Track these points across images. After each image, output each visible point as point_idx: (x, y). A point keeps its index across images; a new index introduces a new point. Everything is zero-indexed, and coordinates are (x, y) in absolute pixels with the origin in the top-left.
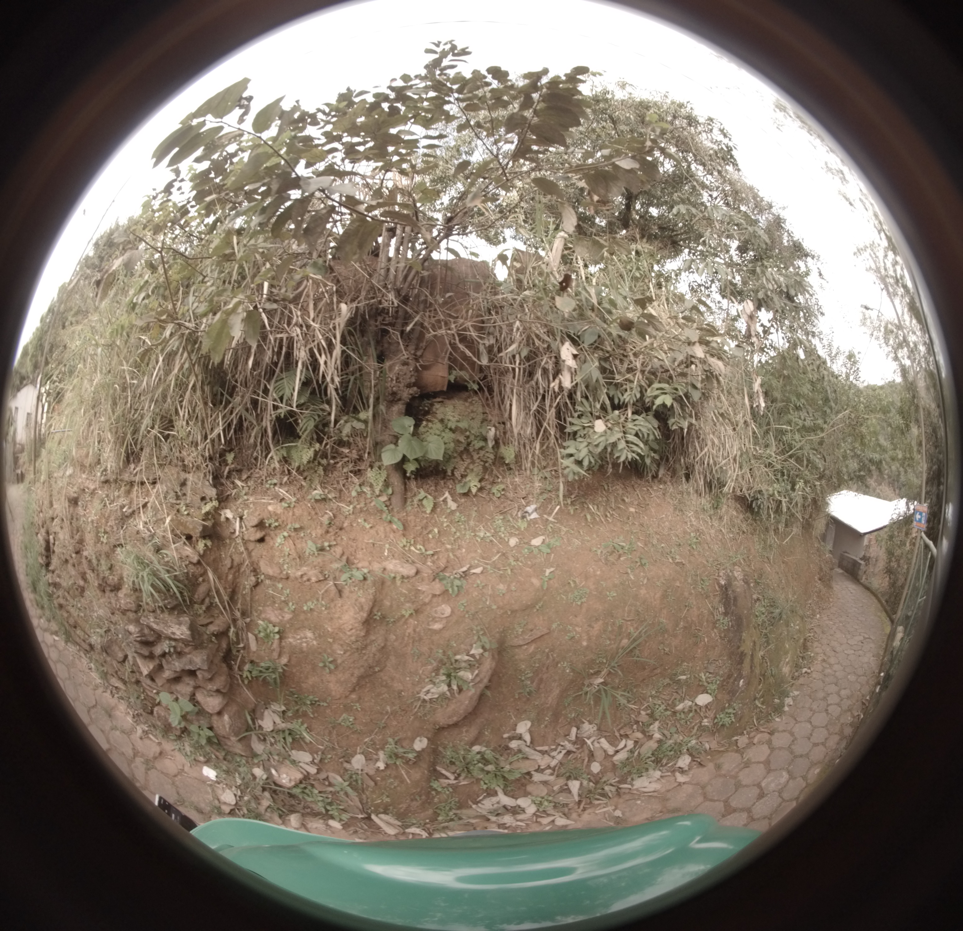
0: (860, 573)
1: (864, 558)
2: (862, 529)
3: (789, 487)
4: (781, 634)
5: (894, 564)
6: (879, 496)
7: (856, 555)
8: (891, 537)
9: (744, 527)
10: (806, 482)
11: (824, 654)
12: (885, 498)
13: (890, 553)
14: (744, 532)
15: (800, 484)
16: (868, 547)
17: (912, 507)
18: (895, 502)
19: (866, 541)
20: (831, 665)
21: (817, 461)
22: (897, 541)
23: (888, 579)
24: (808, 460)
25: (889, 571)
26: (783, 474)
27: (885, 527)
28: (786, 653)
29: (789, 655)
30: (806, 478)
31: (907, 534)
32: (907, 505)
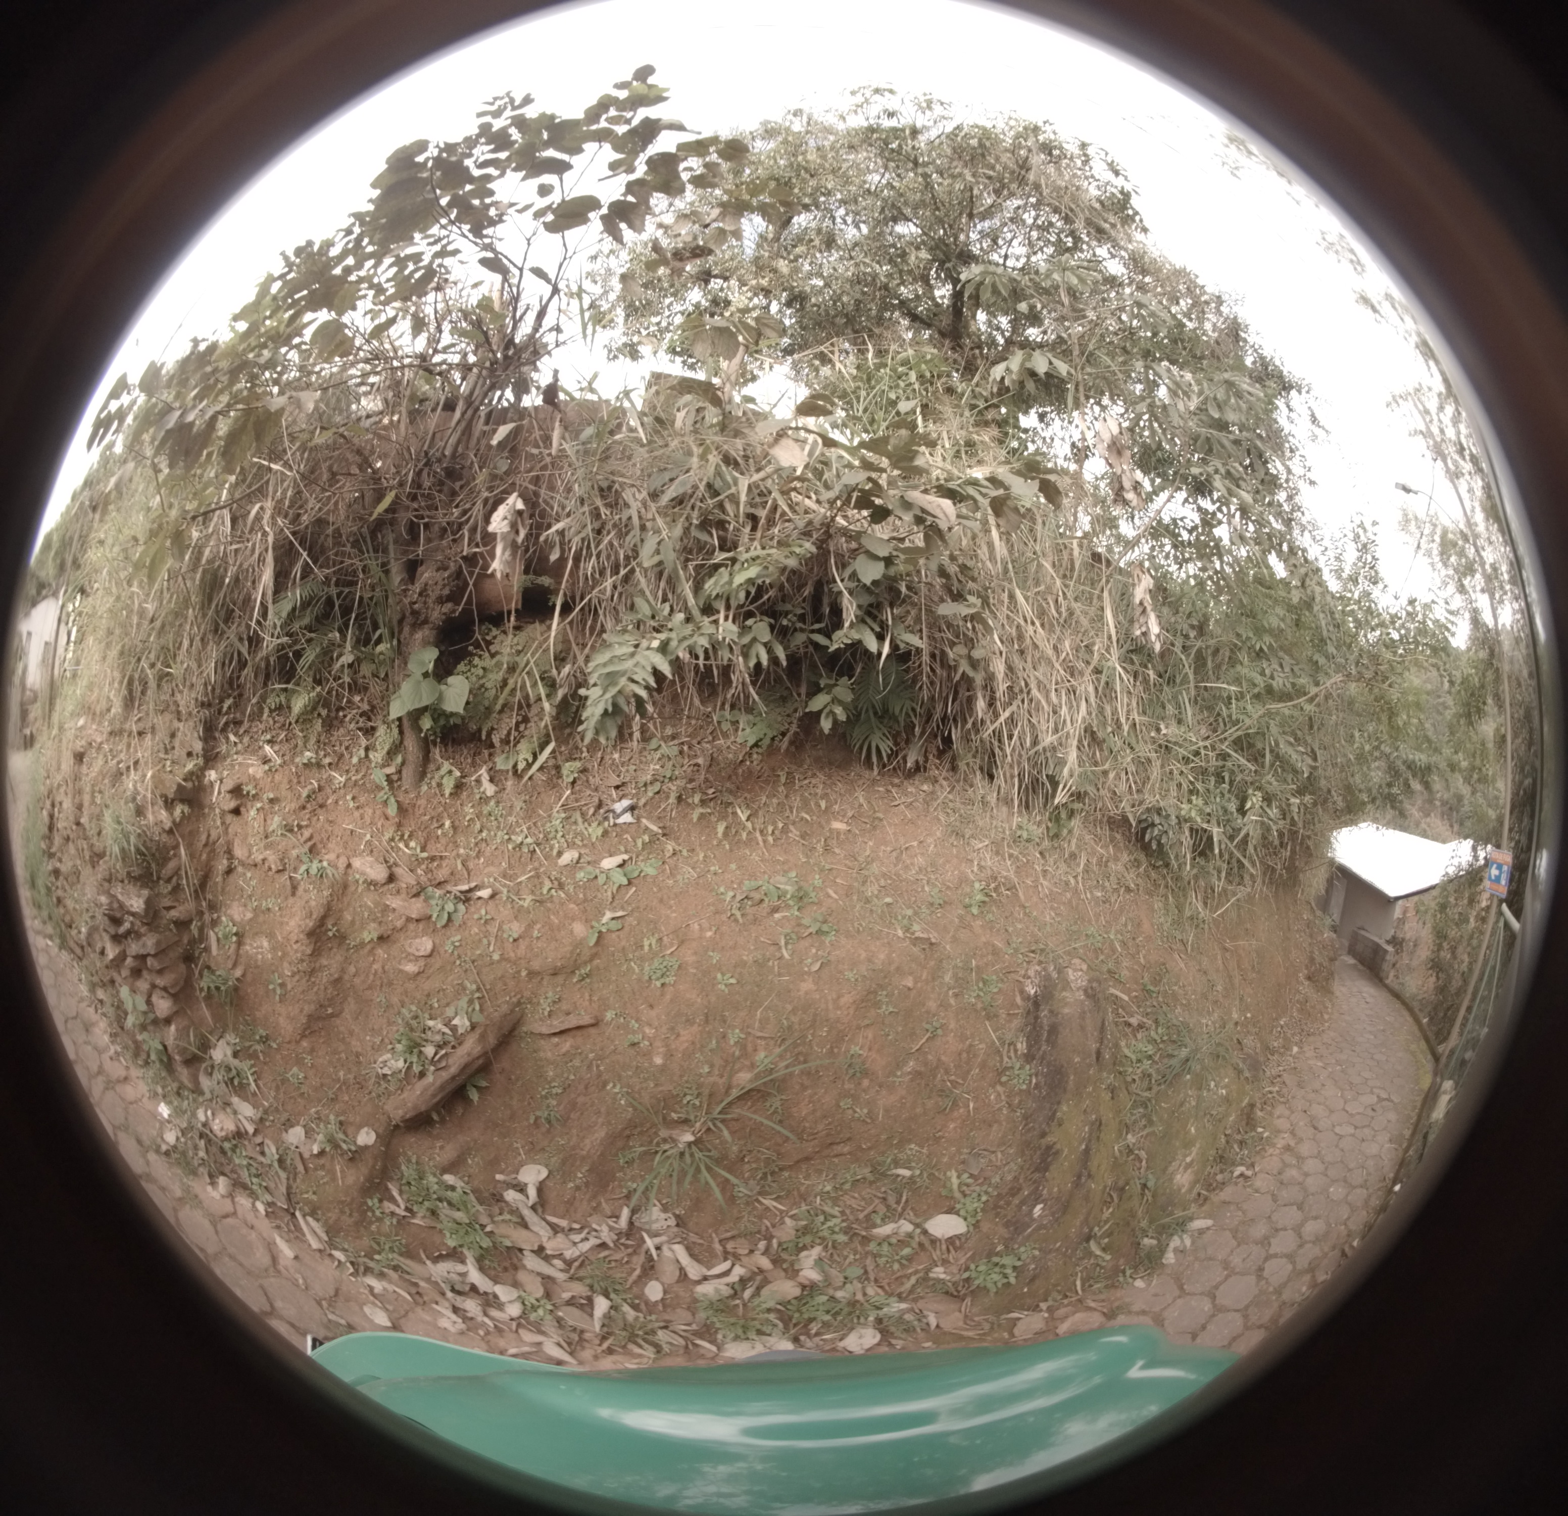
0: (1385, 966)
1: (1395, 942)
2: (1392, 891)
3: (1233, 807)
4: (1182, 1105)
5: (1446, 955)
6: (1424, 835)
7: (1379, 936)
8: (1443, 907)
9: (1131, 878)
10: (1268, 799)
11: (1293, 1133)
12: (1436, 838)
13: (1440, 935)
14: (1128, 890)
15: (1255, 800)
16: (1402, 921)
17: (1482, 854)
18: (1453, 844)
19: (1398, 912)
20: (1300, 1159)
21: (1294, 756)
22: (1453, 913)
23: (1433, 979)
24: (1277, 756)
25: (1436, 965)
26: (1220, 779)
27: (1433, 888)
28: (1188, 1144)
29: (1195, 1150)
30: (1270, 789)
31: (1472, 901)
32: (1474, 851)
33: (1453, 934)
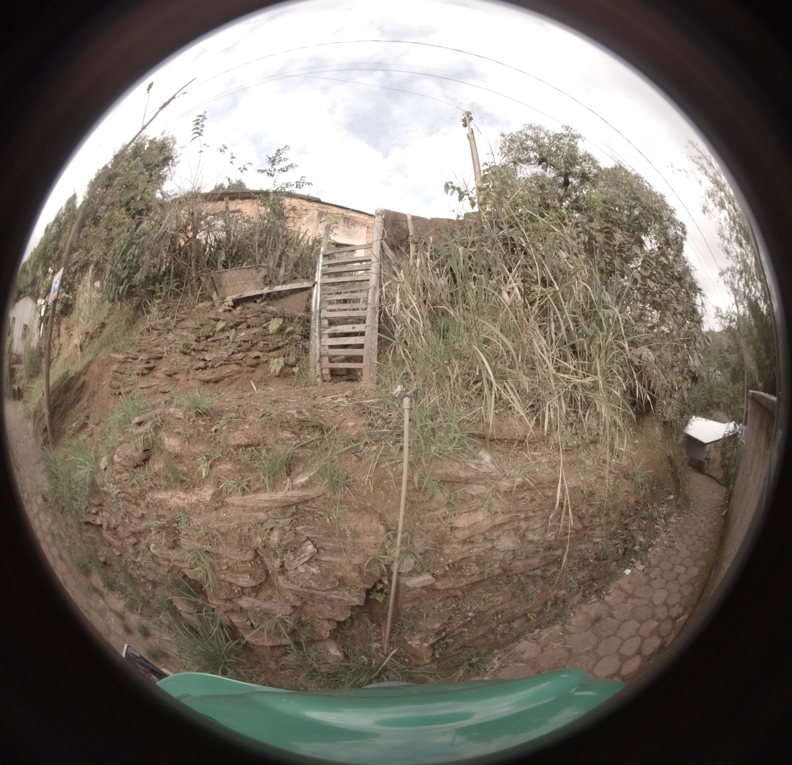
0: (705, 467)
2: (705, 440)
7: (701, 457)
8: (724, 445)
12: (720, 421)
13: (723, 454)
16: (709, 452)
17: (738, 427)
18: (727, 424)
19: (707, 449)
22: (728, 447)
23: (722, 471)
25: (723, 466)
27: (720, 439)
31: (735, 443)
32: (735, 426)
33: (728, 455)
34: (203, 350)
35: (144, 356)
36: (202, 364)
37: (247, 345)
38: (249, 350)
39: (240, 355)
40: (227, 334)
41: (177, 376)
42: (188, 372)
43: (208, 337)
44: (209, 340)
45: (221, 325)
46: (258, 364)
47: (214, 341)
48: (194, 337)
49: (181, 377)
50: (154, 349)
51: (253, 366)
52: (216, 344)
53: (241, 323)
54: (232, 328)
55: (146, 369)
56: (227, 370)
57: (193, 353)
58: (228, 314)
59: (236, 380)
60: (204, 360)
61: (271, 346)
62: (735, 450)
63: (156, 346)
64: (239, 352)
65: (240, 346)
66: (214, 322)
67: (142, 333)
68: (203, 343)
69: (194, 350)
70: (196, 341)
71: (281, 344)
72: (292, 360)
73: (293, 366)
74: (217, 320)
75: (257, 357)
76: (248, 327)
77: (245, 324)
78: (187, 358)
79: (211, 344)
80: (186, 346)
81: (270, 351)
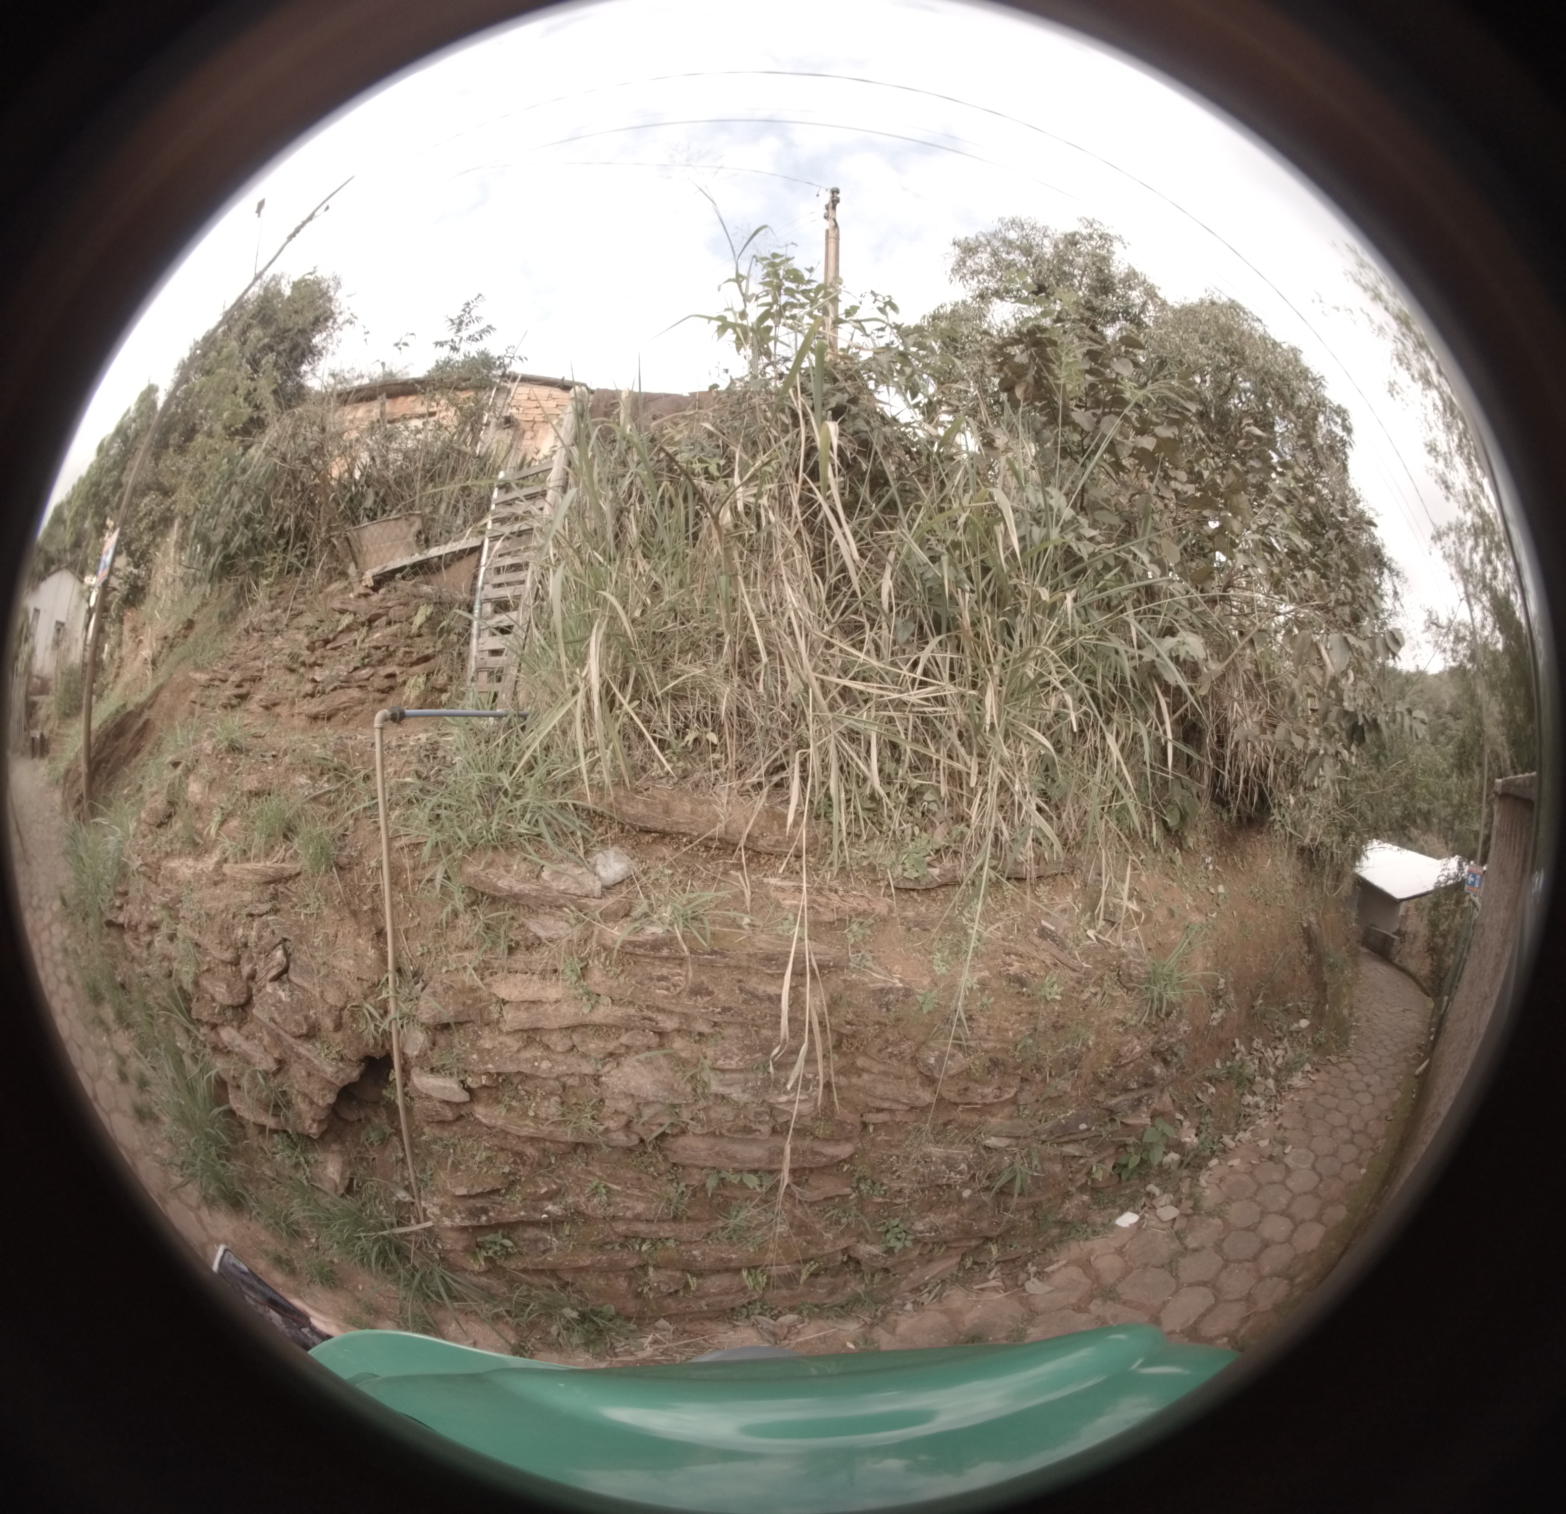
0: (1394, 951)
1: (1398, 933)
2: (1398, 894)
5: (1440, 941)
6: (1422, 851)
7: (1388, 929)
8: (1436, 906)
12: (1431, 855)
13: (1434, 925)
16: (1405, 917)
17: (1466, 868)
18: (1444, 861)
19: (1402, 911)
22: (1443, 910)
23: (1429, 961)
25: (1432, 950)
27: (1428, 893)
31: (1458, 902)
32: (1460, 865)
33: (1443, 927)
34: (315, 664)
35: (235, 677)
36: (309, 687)
37: (377, 655)
38: (381, 662)
39: (365, 672)
40: (355, 635)
41: (278, 709)
42: (293, 704)
43: (327, 642)
44: (329, 646)
45: (347, 620)
46: (392, 688)
47: (335, 649)
48: (306, 641)
49: (283, 710)
50: (251, 664)
51: (383, 692)
52: (337, 653)
53: (378, 616)
54: (363, 624)
55: (237, 696)
56: (343, 697)
57: (302, 670)
58: (363, 602)
59: (356, 715)
60: (314, 681)
61: (415, 656)
62: (1458, 916)
63: (255, 659)
64: (364, 666)
65: (369, 656)
66: (338, 616)
67: (239, 638)
68: (318, 653)
69: (303, 664)
70: (308, 648)
71: (430, 651)
72: (441, 680)
73: (443, 690)
74: (342, 612)
75: (391, 676)
76: (389, 623)
77: (384, 619)
78: (292, 679)
79: (330, 653)
80: (294, 657)
81: (412, 664)
